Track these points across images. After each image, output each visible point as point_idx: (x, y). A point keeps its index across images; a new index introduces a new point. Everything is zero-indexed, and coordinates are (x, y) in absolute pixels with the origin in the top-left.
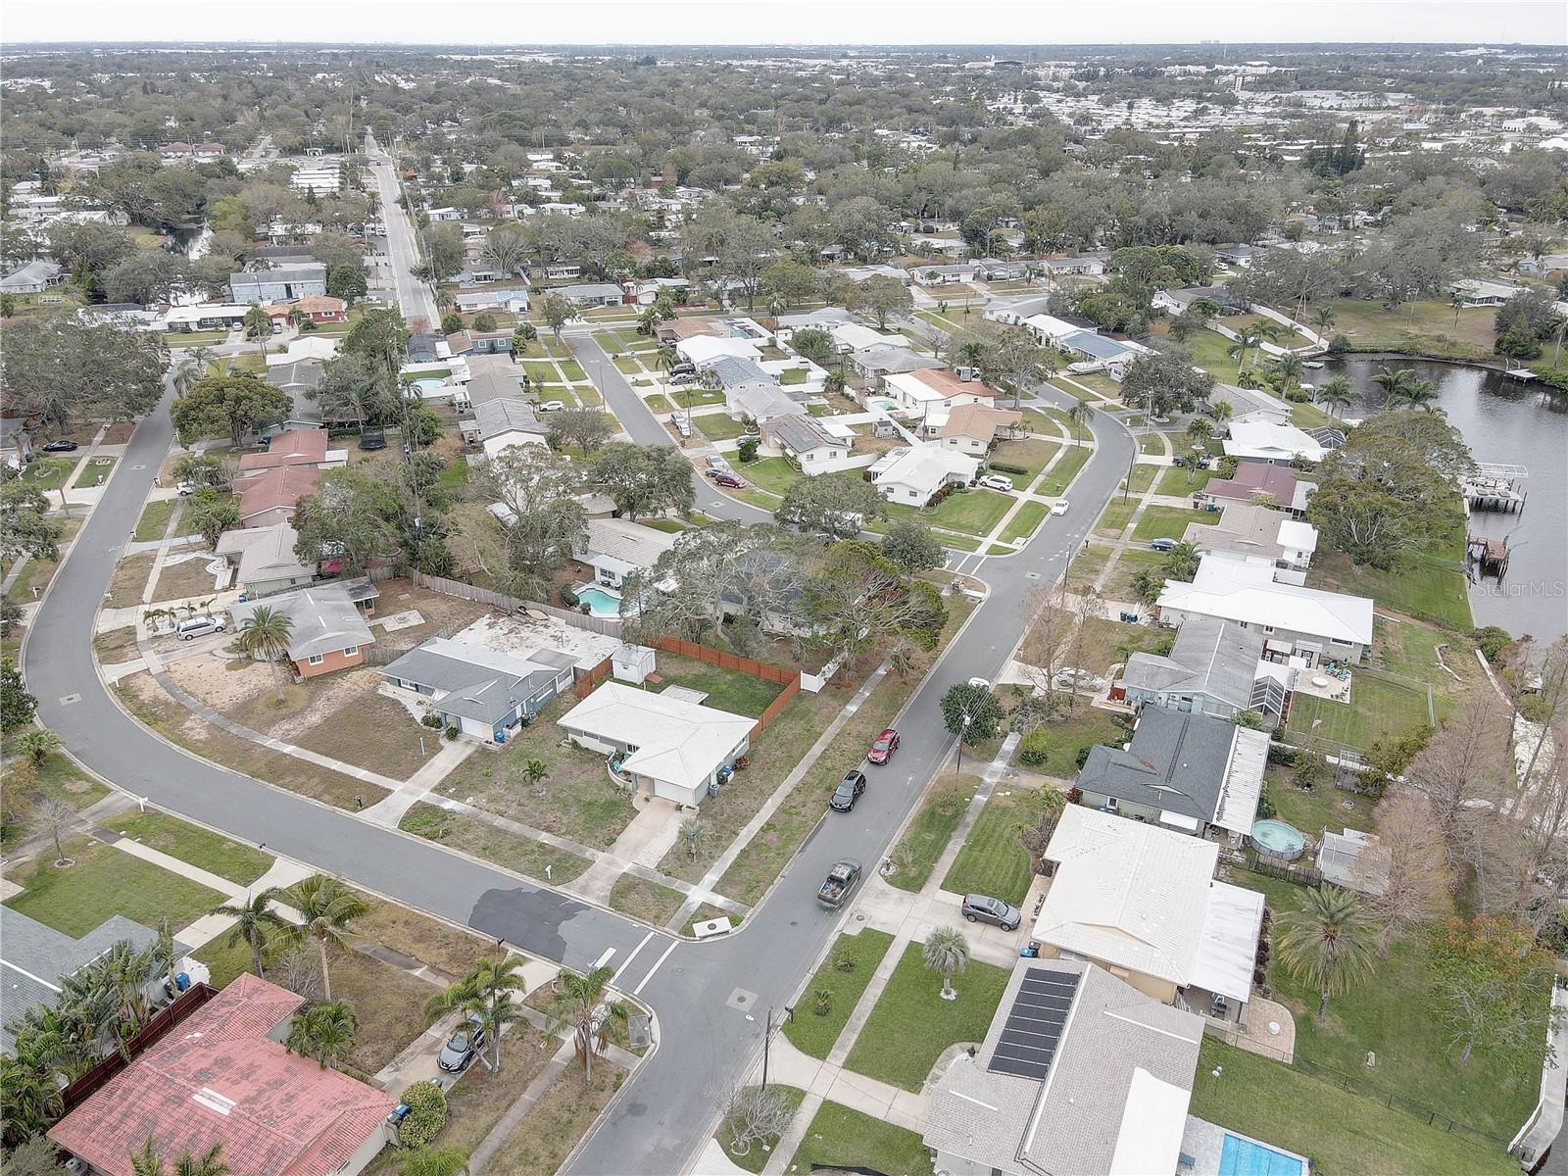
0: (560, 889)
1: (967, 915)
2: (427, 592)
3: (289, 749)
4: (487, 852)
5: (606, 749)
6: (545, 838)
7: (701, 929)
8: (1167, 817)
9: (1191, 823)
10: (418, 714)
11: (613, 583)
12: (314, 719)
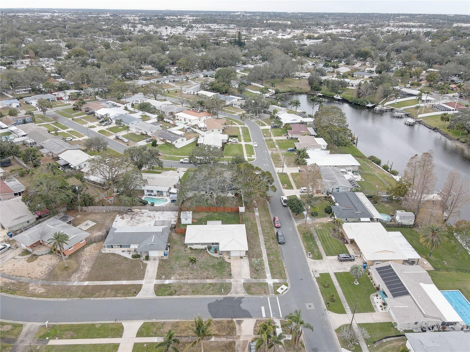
0: (229, 295)
1: (341, 261)
2: (86, 213)
3: (86, 283)
4: (194, 292)
5: (203, 247)
6: (209, 281)
7: (279, 290)
8: (362, 219)
9: (368, 219)
10: (129, 256)
11: (153, 194)
12: (86, 269)
